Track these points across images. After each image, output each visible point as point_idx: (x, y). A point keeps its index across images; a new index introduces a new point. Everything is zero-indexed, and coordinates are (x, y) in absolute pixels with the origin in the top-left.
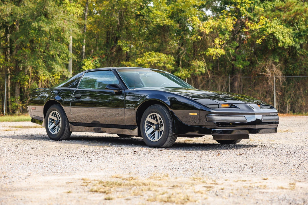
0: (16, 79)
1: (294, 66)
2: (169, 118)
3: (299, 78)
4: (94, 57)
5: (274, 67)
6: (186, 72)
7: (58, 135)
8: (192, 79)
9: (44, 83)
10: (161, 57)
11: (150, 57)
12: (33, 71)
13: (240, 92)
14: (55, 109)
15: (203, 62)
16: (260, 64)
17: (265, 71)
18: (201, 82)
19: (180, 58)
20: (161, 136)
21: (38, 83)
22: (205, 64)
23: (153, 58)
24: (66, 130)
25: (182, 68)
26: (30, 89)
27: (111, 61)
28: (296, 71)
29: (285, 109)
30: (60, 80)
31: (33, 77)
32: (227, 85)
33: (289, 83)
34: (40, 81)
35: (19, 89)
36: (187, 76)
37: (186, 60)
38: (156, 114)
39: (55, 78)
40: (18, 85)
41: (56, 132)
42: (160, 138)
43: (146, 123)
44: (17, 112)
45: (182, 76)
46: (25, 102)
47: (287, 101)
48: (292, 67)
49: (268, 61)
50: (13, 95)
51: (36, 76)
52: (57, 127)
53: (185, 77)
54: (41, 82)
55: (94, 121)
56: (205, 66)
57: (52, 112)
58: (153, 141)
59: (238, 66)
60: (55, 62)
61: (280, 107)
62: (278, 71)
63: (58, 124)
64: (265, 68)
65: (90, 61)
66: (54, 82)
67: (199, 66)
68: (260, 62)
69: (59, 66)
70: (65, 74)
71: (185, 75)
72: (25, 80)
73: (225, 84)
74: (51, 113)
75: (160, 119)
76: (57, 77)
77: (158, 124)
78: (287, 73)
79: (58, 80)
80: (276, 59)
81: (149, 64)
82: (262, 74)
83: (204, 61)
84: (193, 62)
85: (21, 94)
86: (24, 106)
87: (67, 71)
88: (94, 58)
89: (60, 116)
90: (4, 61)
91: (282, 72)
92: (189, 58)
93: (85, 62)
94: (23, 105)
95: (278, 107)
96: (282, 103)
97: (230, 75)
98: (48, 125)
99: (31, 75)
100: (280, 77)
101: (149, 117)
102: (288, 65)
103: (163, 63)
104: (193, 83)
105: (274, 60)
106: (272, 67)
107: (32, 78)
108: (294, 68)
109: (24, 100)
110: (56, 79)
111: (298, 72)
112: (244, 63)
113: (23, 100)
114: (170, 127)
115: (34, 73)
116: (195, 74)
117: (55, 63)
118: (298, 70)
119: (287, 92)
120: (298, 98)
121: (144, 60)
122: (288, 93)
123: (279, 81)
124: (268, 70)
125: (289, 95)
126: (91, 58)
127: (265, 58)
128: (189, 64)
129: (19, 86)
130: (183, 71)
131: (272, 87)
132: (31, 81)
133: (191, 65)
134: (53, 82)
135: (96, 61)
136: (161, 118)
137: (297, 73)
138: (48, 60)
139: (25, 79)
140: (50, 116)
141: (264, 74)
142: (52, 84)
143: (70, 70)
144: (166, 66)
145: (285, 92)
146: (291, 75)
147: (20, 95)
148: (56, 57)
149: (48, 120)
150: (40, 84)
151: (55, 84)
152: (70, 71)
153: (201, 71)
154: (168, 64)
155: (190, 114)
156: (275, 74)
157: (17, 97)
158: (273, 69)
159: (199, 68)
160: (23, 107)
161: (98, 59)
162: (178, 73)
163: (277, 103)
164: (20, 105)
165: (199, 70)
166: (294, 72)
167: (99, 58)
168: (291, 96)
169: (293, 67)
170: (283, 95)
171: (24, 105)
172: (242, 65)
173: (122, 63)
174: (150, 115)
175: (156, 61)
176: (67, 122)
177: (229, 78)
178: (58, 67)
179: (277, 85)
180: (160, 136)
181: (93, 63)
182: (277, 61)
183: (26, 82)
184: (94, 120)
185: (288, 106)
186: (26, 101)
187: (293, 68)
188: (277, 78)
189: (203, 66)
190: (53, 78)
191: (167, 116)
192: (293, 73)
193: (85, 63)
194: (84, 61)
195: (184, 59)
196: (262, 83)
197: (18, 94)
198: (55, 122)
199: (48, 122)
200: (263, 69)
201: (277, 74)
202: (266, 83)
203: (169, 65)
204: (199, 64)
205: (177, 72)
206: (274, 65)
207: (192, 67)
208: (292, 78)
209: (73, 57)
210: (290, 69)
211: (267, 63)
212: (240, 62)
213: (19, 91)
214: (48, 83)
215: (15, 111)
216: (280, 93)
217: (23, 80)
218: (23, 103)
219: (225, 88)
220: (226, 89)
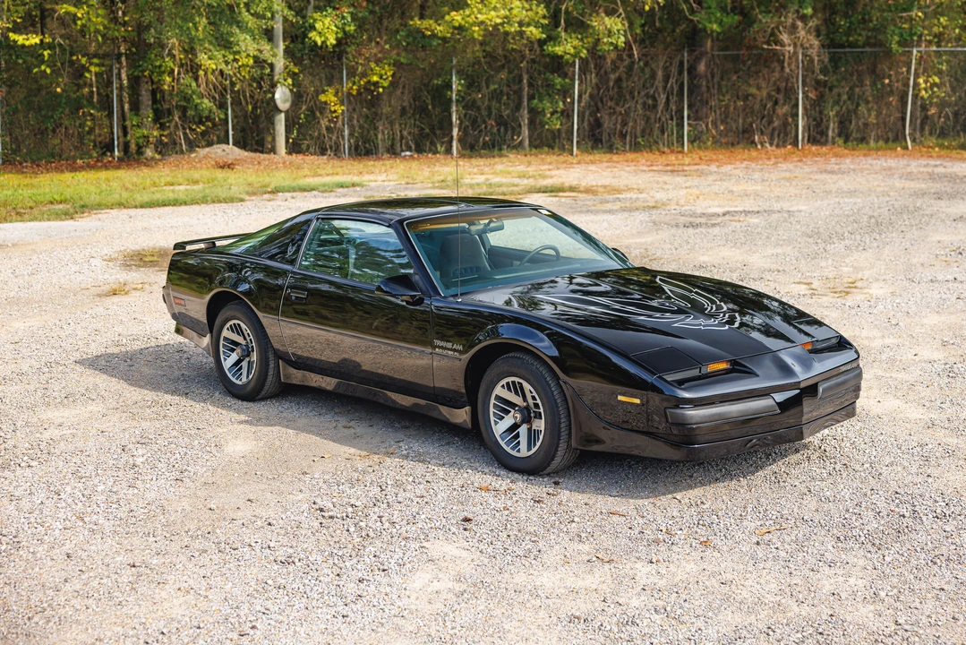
0: (140, 69)
1: (850, 23)
2: (559, 401)
3: (862, 52)
4: (337, 6)
5: (800, 28)
6: (576, 43)
7: (249, 388)
8: (590, 59)
9: (211, 77)
10: (512, 8)
11: (484, 10)
12: (184, 49)
13: (712, 90)
14: (239, 315)
15: (620, 19)
16: (764, 21)
17: (777, 42)
18: (613, 67)
19: (561, 9)
20: (538, 444)
21: (196, 79)
22: (623, 25)
23: (493, 13)
24: (270, 378)
25: (566, 31)
26: (177, 95)
27: (382, 16)
28: (856, 37)
29: (824, 133)
30: (252, 67)
31: (183, 62)
32: (681, 72)
33: (836, 67)
34: (201, 73)
35: (149, 93)
36: (579, 53)
37: (575, 13)
38: (521, 381)
39: (240, 63)
40: (147, 83)
41: (244, 379)
42: (534, 450)
43: (493, 401)
44: (149, 152)
45: (565, 53)
46: (168, 124)
47: (831, 114)
48: (844, 25)
49: (784, 13)
50: (135, 107)
51: (191, 60)
52: (244, 364)
53: (574, 56)
54: (206, 74)
55: (345, 360)
56: (625, 31)
57: (232, 322)
58: (514, 453)
59: (708, 25)
60: (238, 26)
61: (812, 129)
62: (809, 37)
63: (248, 355)
64: (776, 31)
65: (329, 19)
66: (238, 75)
67: (610, 31)
68: (764, 17)
69: (248, 37)
70: (267, 55)
71: (572, 51)
72: (164, 72)
73: (674, 70)
74: (228, 325)
75: (534, 398)
76: (245, 61)
77: (527, 408)
78: (832, 40)
79: (248, 69)
80: (806, 8)
81: (482, 27)
82: (770, 47)
83: (623, 15)
84: (594, 19)
85: (155, 106)
86: (166, 136)
87: (272, 49)
88: (338, 9)
89: (251, 337)
90: (106, 22)
91: (820, 41)
92: (583, 6)
93: (315, 20)
94: (161, 133)
95: (807, 128)
96: (818, 119)
97: (686, 49)
98: (222, 357)
99: (177, 57)
100: (814, 52)
101: (503, 386)
102: (835, 19)
103: (516, 25)
104: (593, 70)
105: (801, 10)
106: (794, 26)
107: (181, 65)
108: (849, 27)
109: (165, 120)
110: (243, 65)
111: (860, 38)
112: (724, 19)
113: (161, 121)
114: (563, 425)
115: (185, 51)
116: (600, 50)
117: (238, 31)
118: (860, 35)
119: (831, 89)
120: (858, 105)
121: (469, 16)
122: (833, 93)
123: (812, 61)
124: (785, 38)
125: (836, 97)
126: (330, 10)
127: (777, 4)
128: (582, 22)
129: (150, 83)
130: (569, 40)
131: (795, 80)
132: (179, 73)
133: (589, 26)
134: (235, 74)
135: (343, 18)
136: (535, 394)
137: (857, 40)
138: (220, 20)
139: (163, 69)
140: (226, 333)
141: (774, 47)
142: (234, 79)
143: (278, 41)
144: (524, 31)
145: (827, 90)
146: (842, 46)
147: (153, 109)
148: (240, 13)
149: (222, 342)
150: (202, 80)
151: (242, 78)
152: (277, 47)
153: (615, 42)
154: (529, 25)
155: (620, 398)
156: (802, 45)
157: (145, 112)
158: (798, 35)
159: (609, 36)
160: (163, 138)
161: (349, 13)
162: (555, 45)
163: (806, 119)
164: (155, 133)
165: (610, 40)
166: (851, 39)
167: (351, 10)
168: (840, 100)
169: (848, 25)
170: (821, 97)
171: (165, 133)
172: (721, 23)
173: (411, 23)
174: (504, 382)
175: (499, 21)
176: (271, 357)
177: (686, 54)
178: (246, 39)
179: (805, 73)
180: (535, 445)
181: (336, 22)
182: (809, 11)
183: (166, 75)
184: (346, 356)
185: (832, 125)
186: (168, 122)
187: (846, 29)
188: (805, 55)
189: (618, 31)
190: (235, 64)
191: (552, 392)
192: (848, 41)
193: (317, 26)
194: (311, 17)
195: (570, 9)
196: (769, 67)
197: (148, 105)
198: (238, 350)
199: (221, 349)
200: (773, 34)
201: (808, 46)
202: (778, 69)
203: (532, 28)
204: (609, 26)
205: (552, 43)
206: (800, 24)
207: (591, 31)
208: (845, 53)
209: (285, 12)
210: (841, 30)
211: (783, 19)
212: (716, 17)
213: (150, 97)
214: (222, 77)
215: (143, 150)
216: (814, 92)
217: (157, 70)
218: (162, 127)
219: (674, 81)
220: (676, 83)
